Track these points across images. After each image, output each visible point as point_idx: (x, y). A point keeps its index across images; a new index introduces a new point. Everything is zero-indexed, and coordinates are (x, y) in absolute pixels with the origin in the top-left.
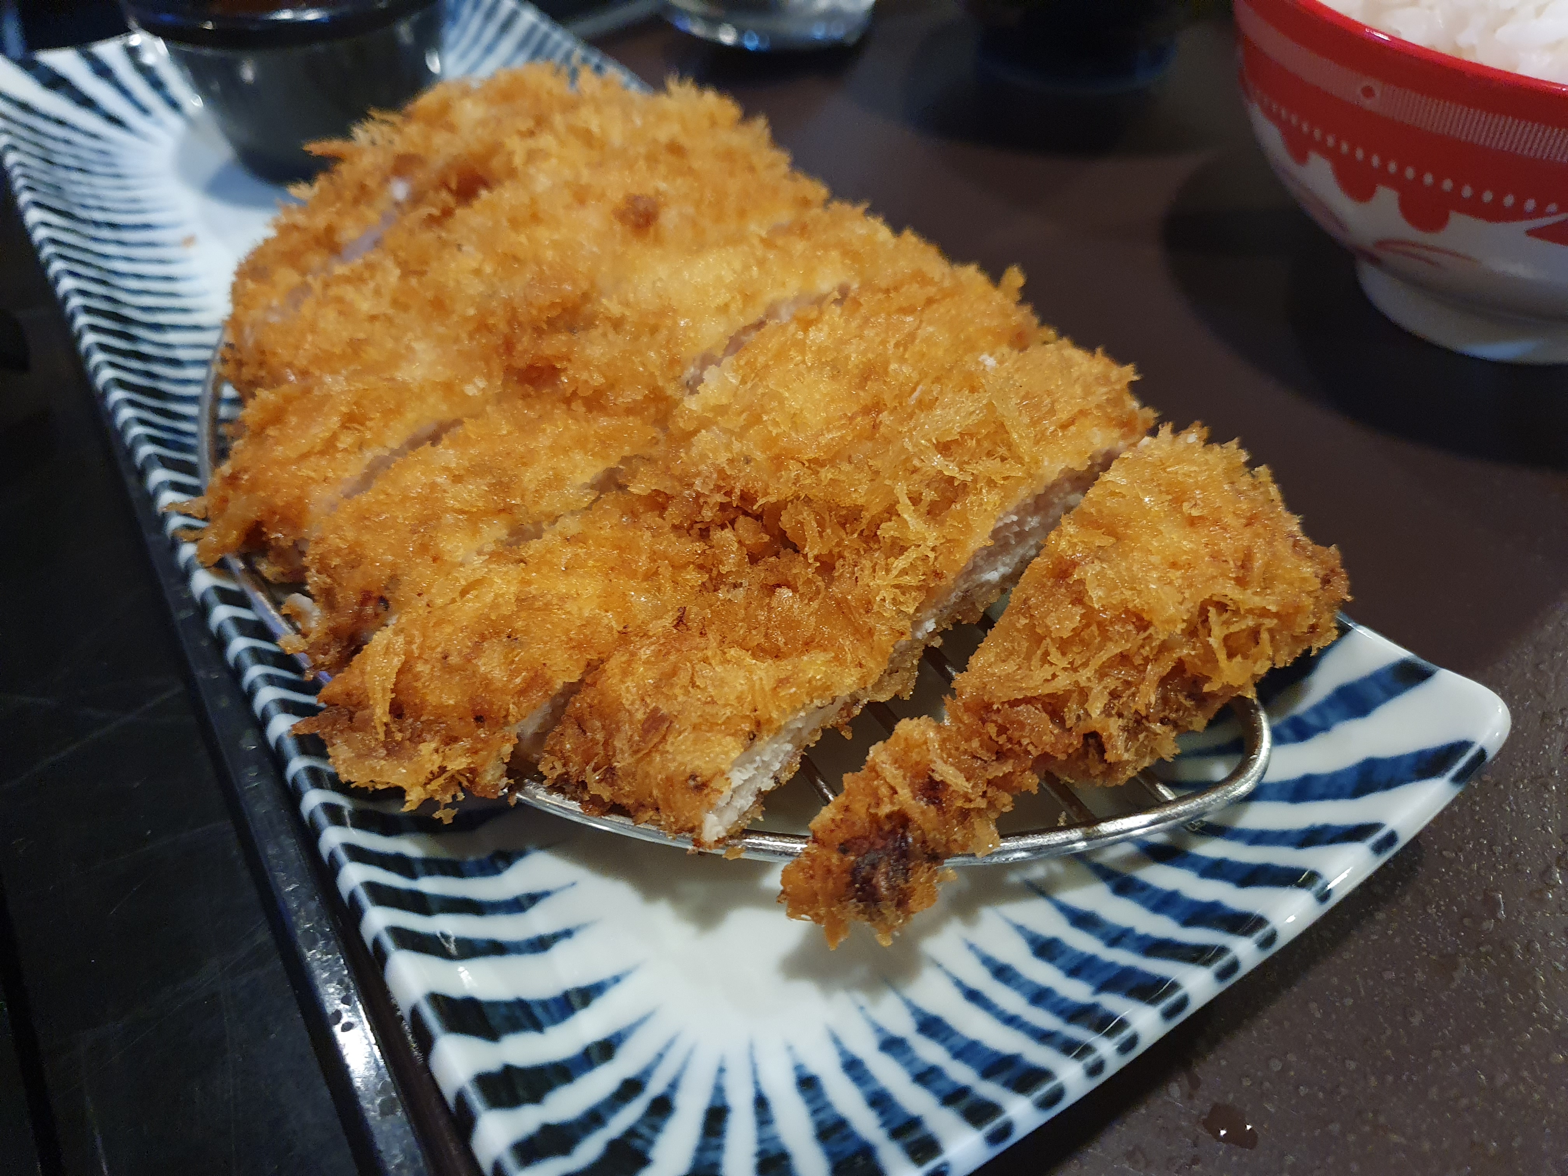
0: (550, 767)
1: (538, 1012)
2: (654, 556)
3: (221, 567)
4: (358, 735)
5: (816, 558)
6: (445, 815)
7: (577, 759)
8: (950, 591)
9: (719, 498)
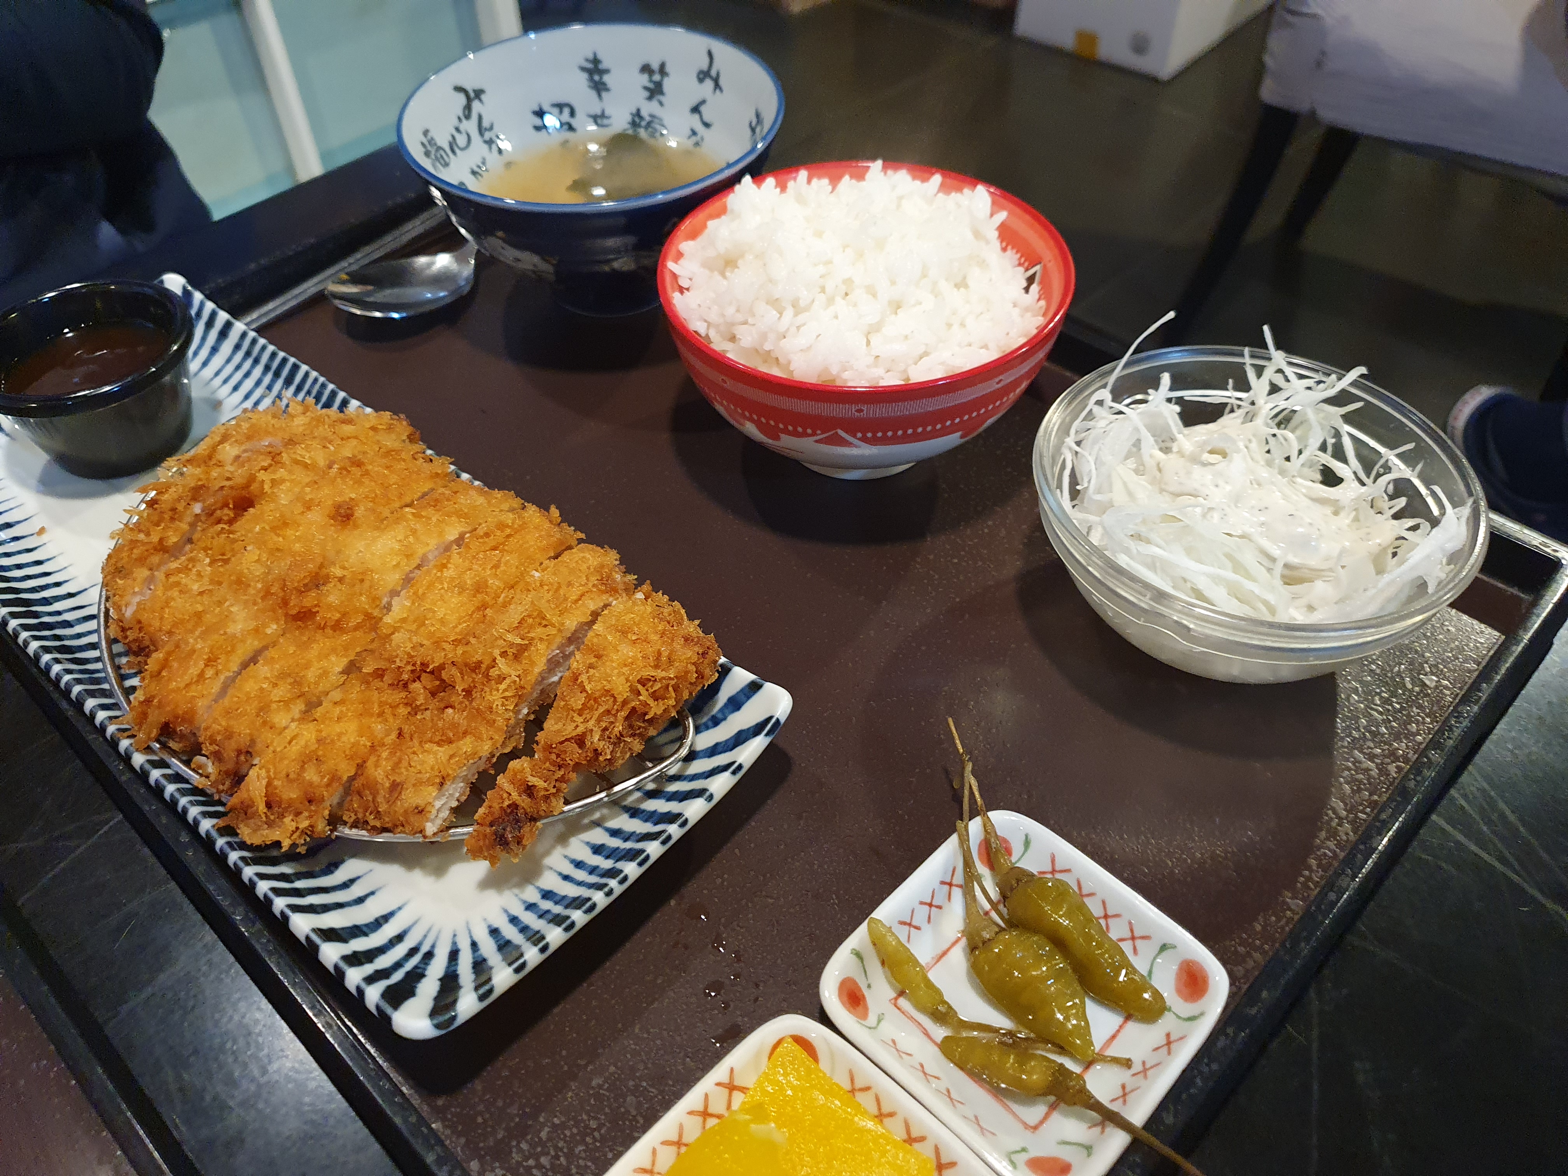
0: (348, 817)
1: (365, 929)
2: (381, 704)
3: (148, 750)
4: (253, 820)
5: (463, 690)
6: (302, 850)
7: (361, 810)
8: (532, 693)
9: (410, 668)
